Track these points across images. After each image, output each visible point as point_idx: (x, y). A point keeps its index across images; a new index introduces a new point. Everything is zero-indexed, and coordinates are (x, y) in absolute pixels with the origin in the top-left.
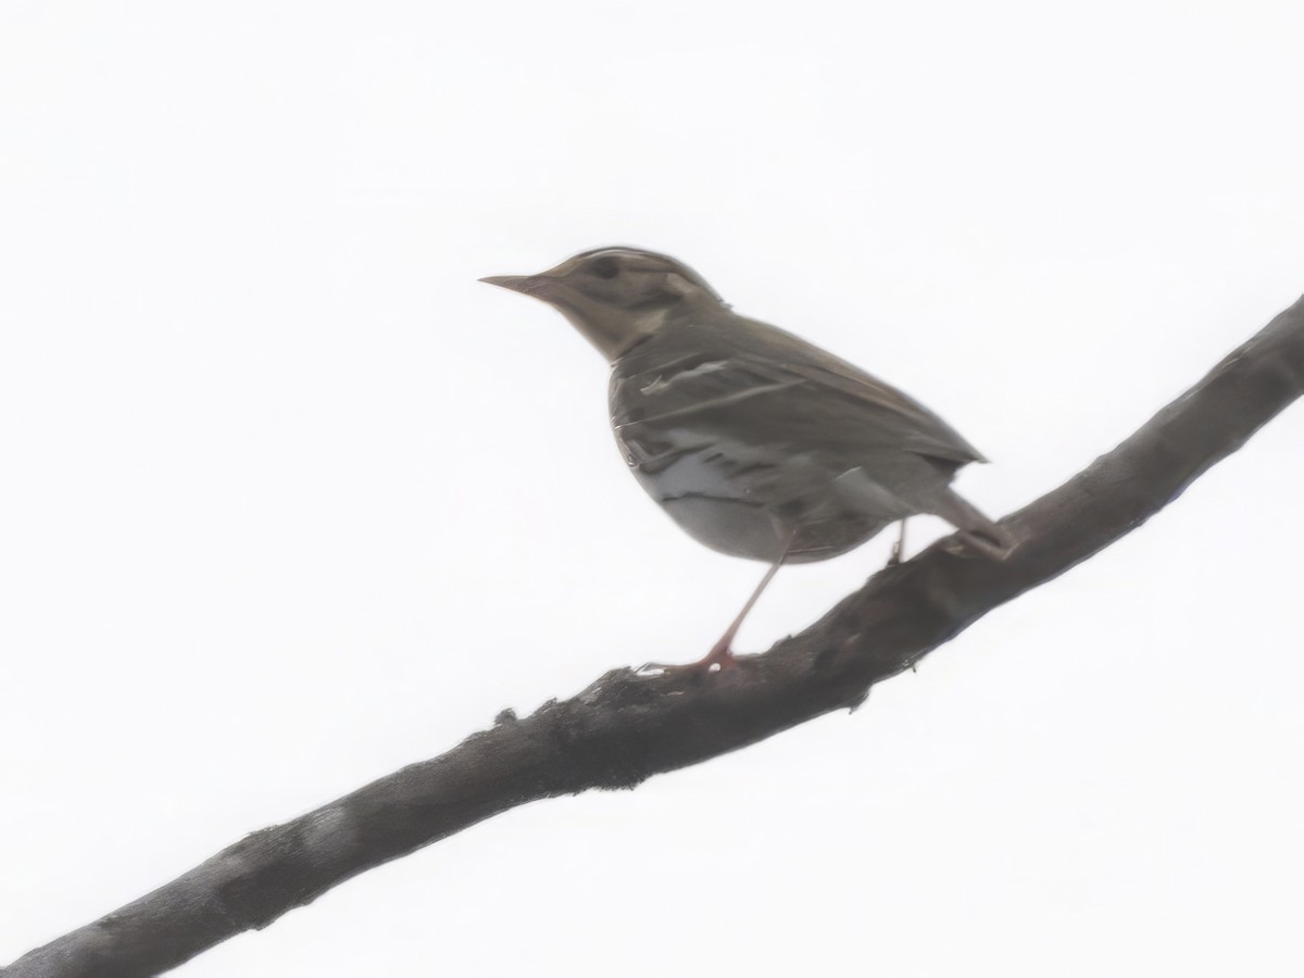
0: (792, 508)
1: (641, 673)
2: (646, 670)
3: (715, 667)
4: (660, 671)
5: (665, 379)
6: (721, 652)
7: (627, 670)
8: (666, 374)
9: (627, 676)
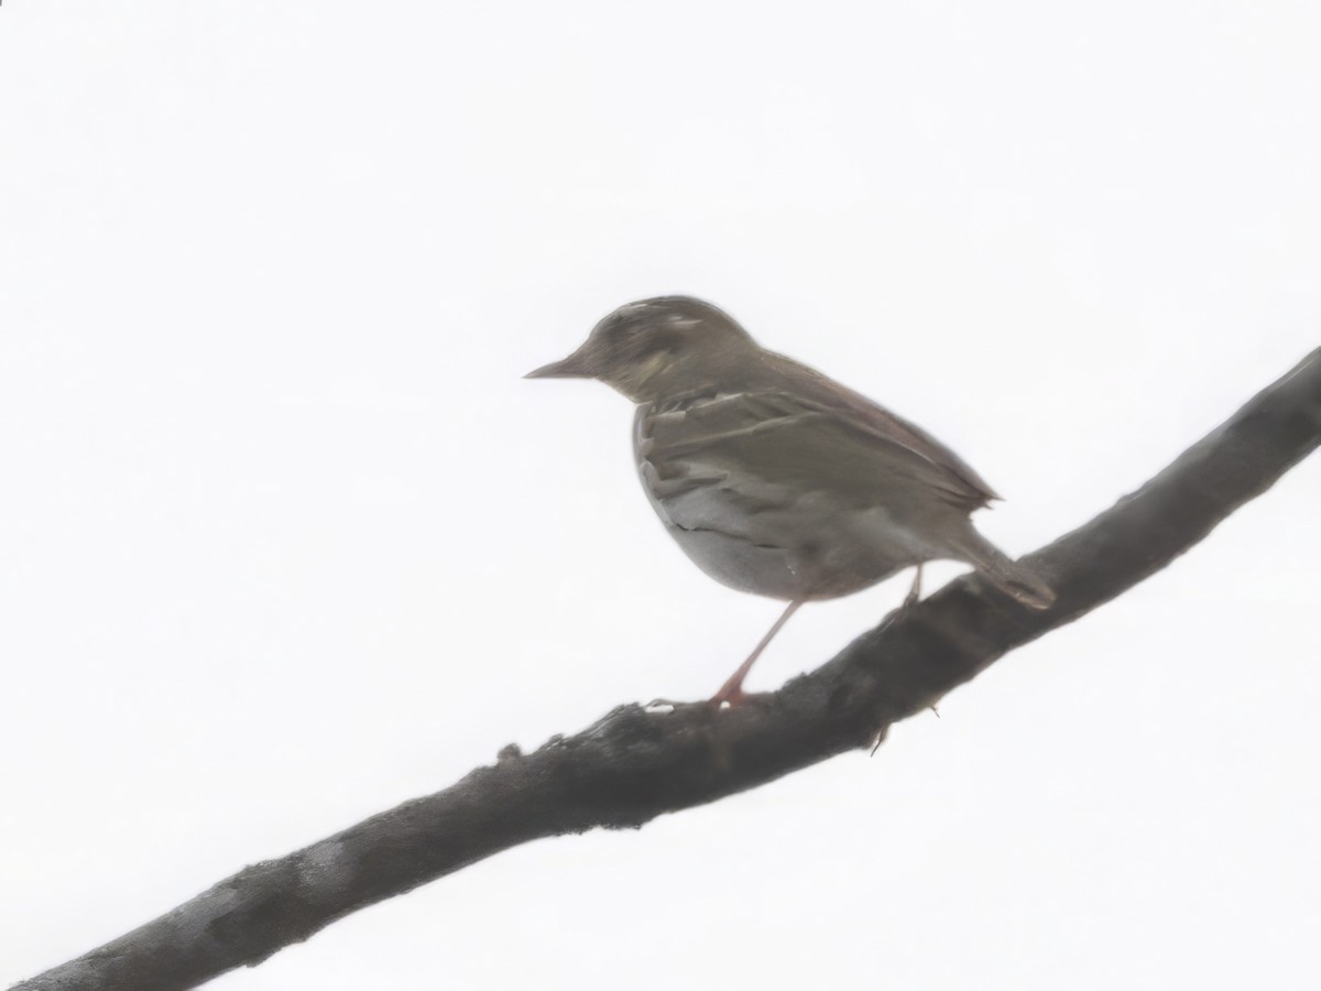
0: (810, 550)
1: (650, 710)
2: (655, 705)
3: (725, 705)
4: (670, 708)
5: (682, 408)
6: (733, 689)
7: (635, 706)
8: (685, 403)
9: (636, 712)
